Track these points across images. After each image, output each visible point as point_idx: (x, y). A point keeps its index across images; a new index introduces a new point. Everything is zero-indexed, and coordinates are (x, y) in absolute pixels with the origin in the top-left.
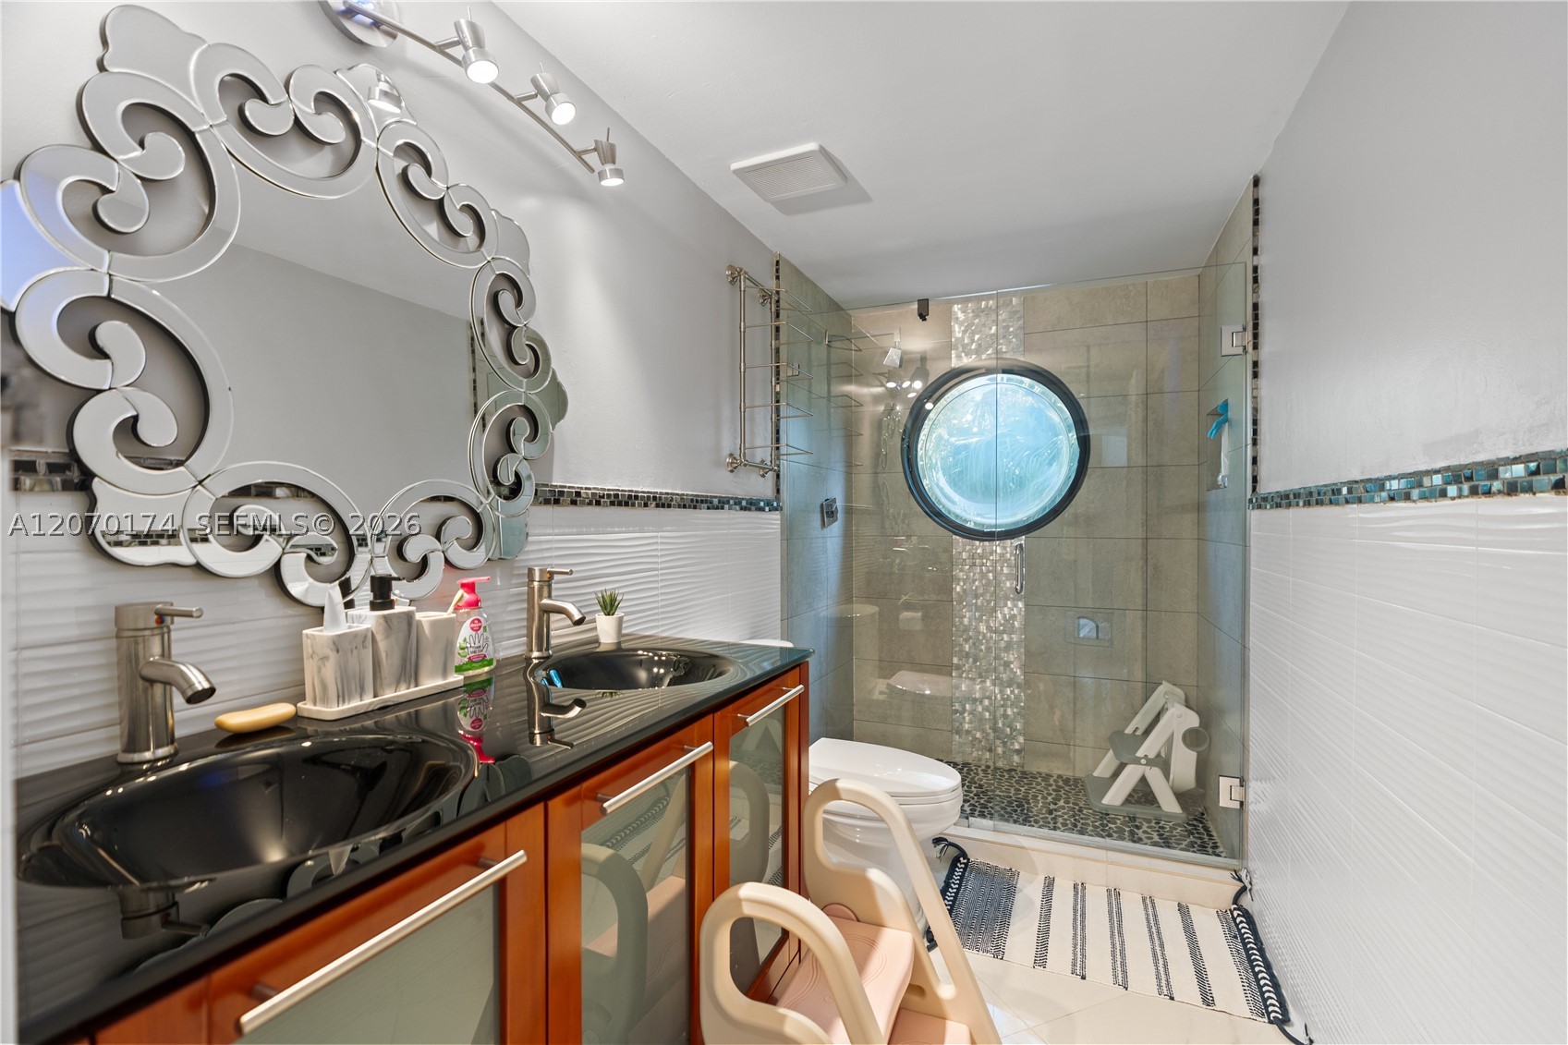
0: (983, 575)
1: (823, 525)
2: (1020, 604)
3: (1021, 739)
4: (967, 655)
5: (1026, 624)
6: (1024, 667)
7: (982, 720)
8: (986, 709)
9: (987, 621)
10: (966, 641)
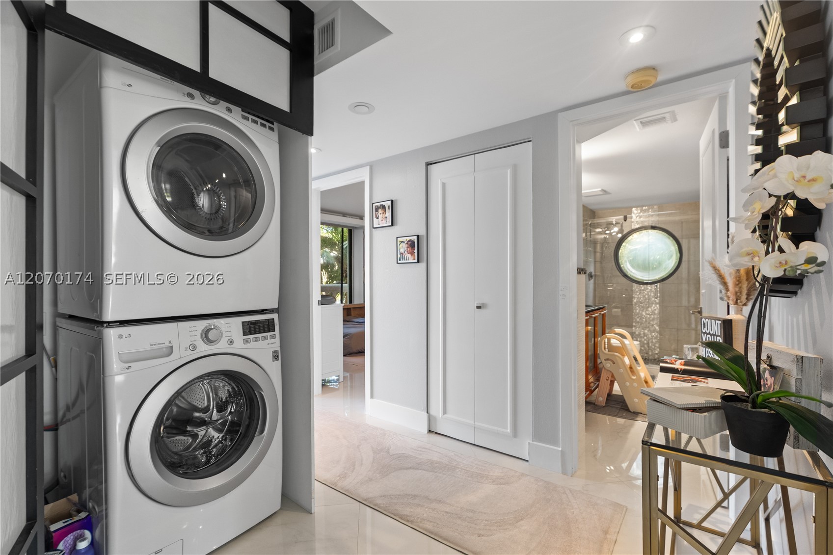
0: (644, 296)
1: (589, 280)
2: (658, 306)
3: (658, 350)
4: (638, 322)
5: (659, 313)
6: (660, 326)
7: (644, 343)
8: (645, 340)
9: (646, 311)
10: (638, 318)
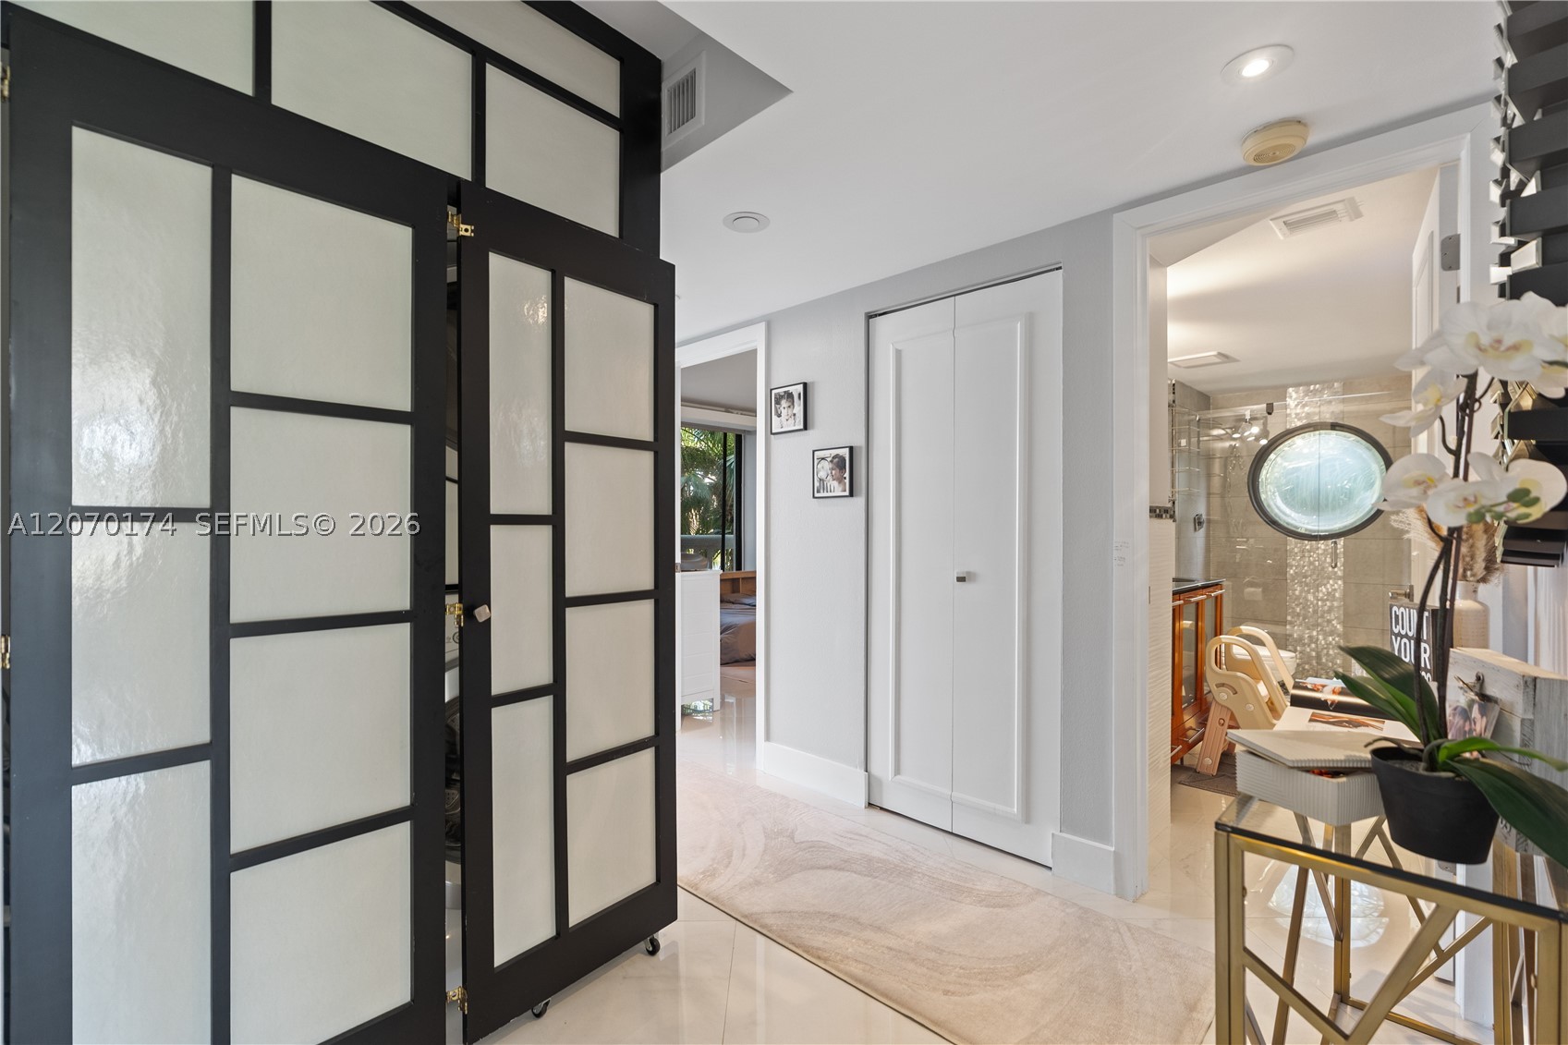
0: (1311, 563)
1: (1195, 529)
2: (1340, 582)
4: (1298, 615)
5: (1343, 597)
6: (1344, 623)
7: (1310, 657)
8: (1313, 650)
9: (1314, 593)
10: (1297, 605)
